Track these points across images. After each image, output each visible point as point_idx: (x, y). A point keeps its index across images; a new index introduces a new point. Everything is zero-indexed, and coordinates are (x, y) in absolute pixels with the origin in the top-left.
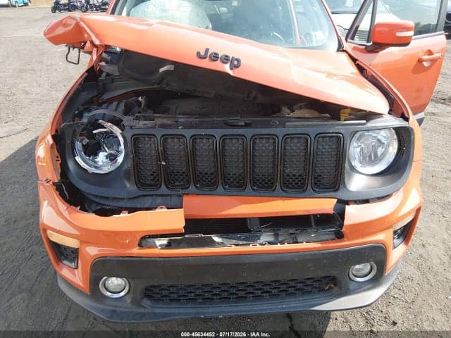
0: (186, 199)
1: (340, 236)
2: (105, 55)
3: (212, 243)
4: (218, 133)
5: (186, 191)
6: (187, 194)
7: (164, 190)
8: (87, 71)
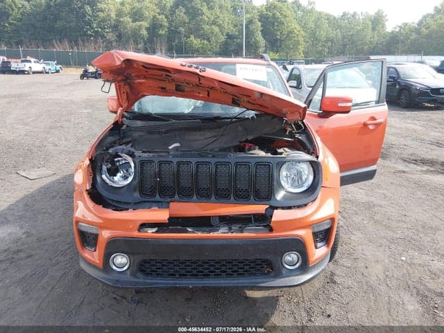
0: (171, 204)
1: (271, 230)
2: (126, 114)
3: (187, 232)
4: (194, 160)
5: (173, 199)
6: (173, 201)
7: (158, 198)
8: (113, 124)
